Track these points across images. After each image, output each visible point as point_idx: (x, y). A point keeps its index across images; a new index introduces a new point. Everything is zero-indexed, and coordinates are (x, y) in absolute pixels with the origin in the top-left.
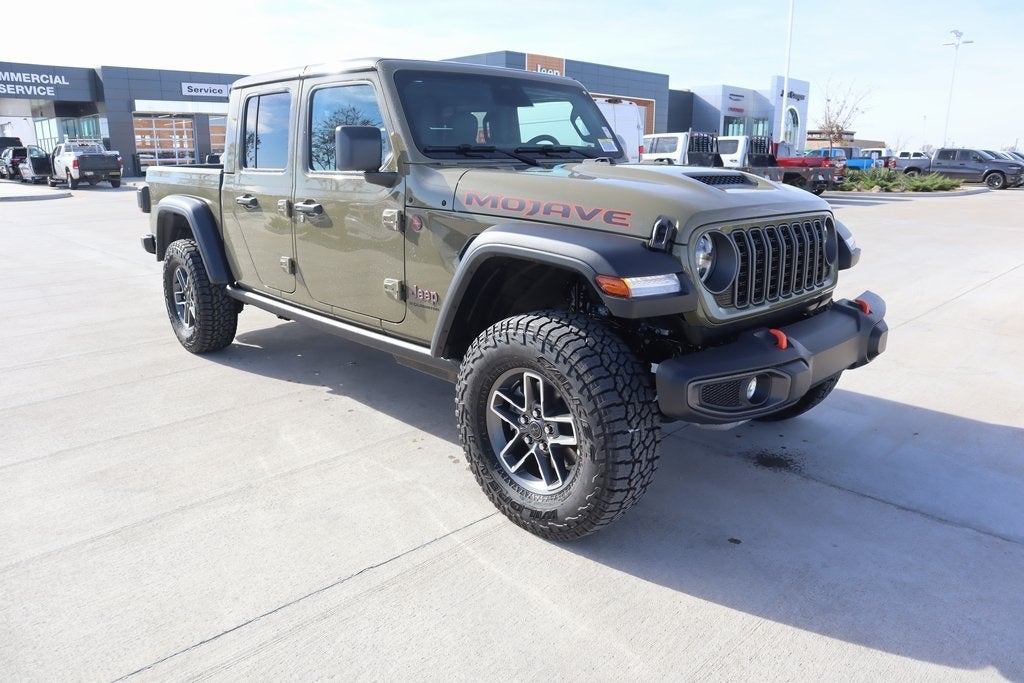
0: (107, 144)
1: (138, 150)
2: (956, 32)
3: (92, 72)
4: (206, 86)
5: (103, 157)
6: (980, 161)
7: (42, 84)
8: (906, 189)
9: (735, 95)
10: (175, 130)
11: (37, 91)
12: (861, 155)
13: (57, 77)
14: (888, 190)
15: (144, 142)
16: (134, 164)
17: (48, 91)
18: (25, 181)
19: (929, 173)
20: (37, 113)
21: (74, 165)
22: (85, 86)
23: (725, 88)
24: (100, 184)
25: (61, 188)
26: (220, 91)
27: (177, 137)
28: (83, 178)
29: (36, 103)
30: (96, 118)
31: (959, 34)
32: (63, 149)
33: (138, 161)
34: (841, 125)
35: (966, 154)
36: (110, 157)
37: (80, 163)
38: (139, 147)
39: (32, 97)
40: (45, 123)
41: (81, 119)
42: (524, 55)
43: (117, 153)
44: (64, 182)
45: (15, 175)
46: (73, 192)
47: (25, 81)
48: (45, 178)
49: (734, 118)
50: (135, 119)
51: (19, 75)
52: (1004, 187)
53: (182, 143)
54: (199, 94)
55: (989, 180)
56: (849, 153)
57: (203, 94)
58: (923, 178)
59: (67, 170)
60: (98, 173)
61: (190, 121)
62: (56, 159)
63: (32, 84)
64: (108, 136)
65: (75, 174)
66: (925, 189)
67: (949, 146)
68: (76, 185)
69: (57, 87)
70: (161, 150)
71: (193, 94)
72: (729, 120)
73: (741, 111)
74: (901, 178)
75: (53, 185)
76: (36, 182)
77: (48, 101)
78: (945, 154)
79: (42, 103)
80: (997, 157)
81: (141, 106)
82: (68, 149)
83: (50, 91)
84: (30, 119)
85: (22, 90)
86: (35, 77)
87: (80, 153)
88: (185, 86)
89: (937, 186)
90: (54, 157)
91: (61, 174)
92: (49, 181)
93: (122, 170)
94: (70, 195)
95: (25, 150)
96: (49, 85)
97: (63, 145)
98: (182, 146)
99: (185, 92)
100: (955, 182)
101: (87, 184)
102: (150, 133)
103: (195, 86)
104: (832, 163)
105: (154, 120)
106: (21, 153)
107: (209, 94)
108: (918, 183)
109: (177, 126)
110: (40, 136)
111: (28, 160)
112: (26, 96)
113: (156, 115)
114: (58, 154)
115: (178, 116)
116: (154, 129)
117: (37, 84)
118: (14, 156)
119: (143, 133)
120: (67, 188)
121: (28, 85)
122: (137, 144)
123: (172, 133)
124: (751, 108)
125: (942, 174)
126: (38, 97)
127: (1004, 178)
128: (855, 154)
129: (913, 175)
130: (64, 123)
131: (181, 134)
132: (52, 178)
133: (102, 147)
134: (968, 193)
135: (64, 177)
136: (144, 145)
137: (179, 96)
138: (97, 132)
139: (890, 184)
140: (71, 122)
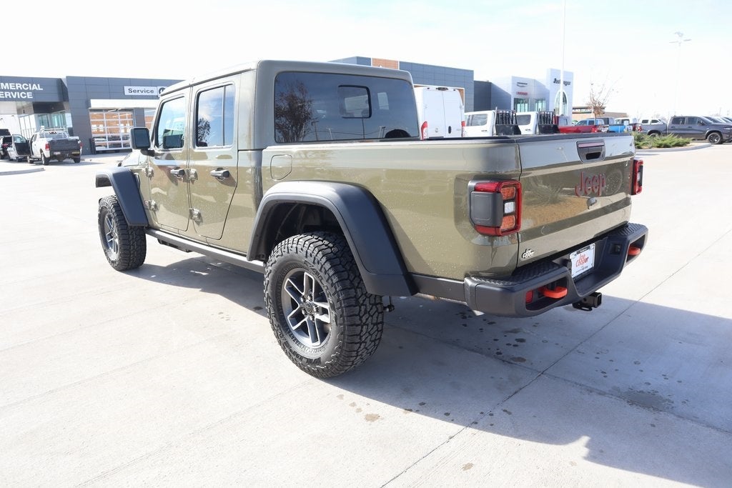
0: (71, 132)
1: (93, 135)
2: (678, 33)
3: (60, 81)
4: (142, 88)
5: (67, 141)
6: (703, 124)
7: (23, 90)
8: (652, 147)
9: (521, 84)
10: (120, 120)
11: (20, 95)
12: (615, 123)
13: (34, 85)
14: (639, 148)
15: (98, 129)
16: (91, 145)
17: (28, 95)
18: (11, 160)
19: (666, 134)
20: (21, 111)
21: (46, 148)
22: (55, 90)
23: (514, 78)
24: (65, 161)
25: (37, 164)
26: (152, 91)
27: (122, 125)
28: (53, 157)
29: (20, 104)
30: (63, 113)
31: (680, 35)
32: (38, 136)
33: (94, 143)
34: (602, 102)
35: (692, 120)
36: (72, 141)
37: (50, 146)
38: (94, 133)
39: (17, 100)
40: (27, 118)
41: (52, 115)
42: (370, 59)
43: (77, 138)
44: (39, 160)
45: (5, 157)
46: (45, 167)
47: (11, 88)
48: (25, 158)
49: (520, 99)
50: (91, 113)
51: (7, 84)
52: (721, 143)
53: (125, 129)
54: (137, 94)
55: (710, 138)
56: (607, 121)
57: (140, 94)
58: (663, 138)
59: (41, 151)
60: (64, 153)
61: (130, 113)
62: (33, 144)
63: (17, 91)
64: (71, 126)
65: (47, 154)
66: (666, 146)
67: (678, 115)
68: (48, 162)
69: (34, 92)
70: (110, 135)
71: (133, 94)
72: (517, 101)
73: (526, 94)
74: (647, 138)
75: (32, 162)
76: (20, 161)
77: (29, 103)
78: (676, 120)
79: (24, 104)
80: (715, 121)
81: (95, 104)
82: (42, 137)
83: (29, 95)
84: (16, 116)
85: (9, 95)
86: (18, 86)
87: (51, 139)
88: (126, 88)
89: (674, 143)
90: (32, 142)
91: (37, 154)
92: (29, 160)
93: (81, 150)
94: (43, 170)
95: (11, 137)
96: (29, 91)
97: (38, 133)
98: (126, 132)
99: (127, 93)
100: (687, 140)
101: (56, 161)
102: (103, 123)
103: (133, 88)
104: (598, 129)
105: (104, 113)
106: (8, 140)
107: (144, 94)
108: (660, 142)
109: (121, 118)
110: (23, 128)
111: (13, 145)
112: (12, 99)
113: (107, 110)
114: (35, 140)
115: (122, 110)
116: (105, 120)
117: (20, 91)
118: (4, 142)
119: (98, 123)
120: (41, 164)
121: (14, 91)
122: (93, 131)
123: (117, 122)
124: (532, 92)
125: (675, 134)
126: (21, 100)
127: (721, 135)
128: (611, 122)
129: (655, 136)
130: (40, 118)
131: (125, 123)
132: (30, 158)
133: (67, 135)
134: (696, 148)
135: (39, 156)
136: (98, 132)
137: (122, 96)
138: (65, 123)
139: (641, 143)
140: (45, 117)
